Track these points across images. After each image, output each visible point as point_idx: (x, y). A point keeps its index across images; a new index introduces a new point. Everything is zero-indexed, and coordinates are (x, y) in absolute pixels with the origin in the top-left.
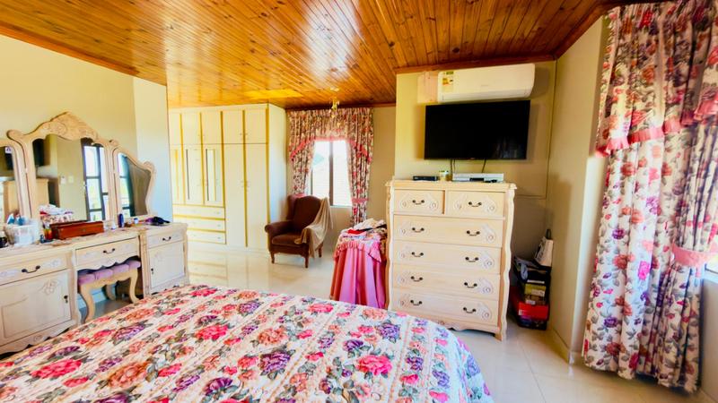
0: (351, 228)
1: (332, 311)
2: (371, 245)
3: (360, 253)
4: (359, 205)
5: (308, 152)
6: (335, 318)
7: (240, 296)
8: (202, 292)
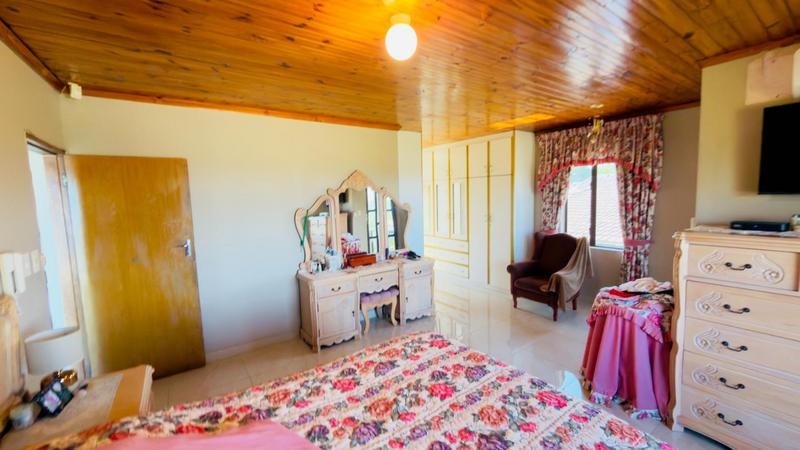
0: (615, 288)
1: (565, 409)
2: (645, 316)
3: (627, 324)
4: (636, 249)
5: (562, 179)
6: (566, 419)
7: (469, 357)
8: (438, 342)
